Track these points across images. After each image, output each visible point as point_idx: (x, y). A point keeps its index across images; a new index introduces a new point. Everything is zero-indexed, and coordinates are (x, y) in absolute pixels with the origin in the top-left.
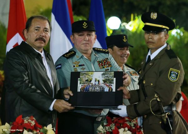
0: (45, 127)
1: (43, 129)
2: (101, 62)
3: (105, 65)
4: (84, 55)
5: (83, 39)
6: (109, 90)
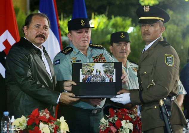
2: (96, 58)
4: (80, 51)
6: (110, 80)
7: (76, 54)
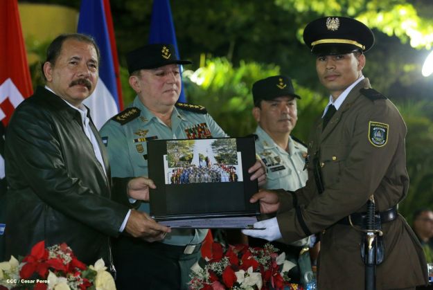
1: (87, 269)
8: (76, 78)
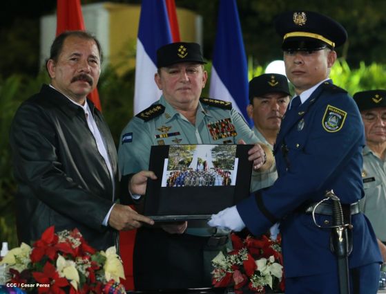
0: (102, 253)
3: (223, 132)
5: (177, 79)
7: (169, 119)
8: (77, 74)
